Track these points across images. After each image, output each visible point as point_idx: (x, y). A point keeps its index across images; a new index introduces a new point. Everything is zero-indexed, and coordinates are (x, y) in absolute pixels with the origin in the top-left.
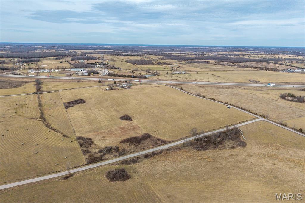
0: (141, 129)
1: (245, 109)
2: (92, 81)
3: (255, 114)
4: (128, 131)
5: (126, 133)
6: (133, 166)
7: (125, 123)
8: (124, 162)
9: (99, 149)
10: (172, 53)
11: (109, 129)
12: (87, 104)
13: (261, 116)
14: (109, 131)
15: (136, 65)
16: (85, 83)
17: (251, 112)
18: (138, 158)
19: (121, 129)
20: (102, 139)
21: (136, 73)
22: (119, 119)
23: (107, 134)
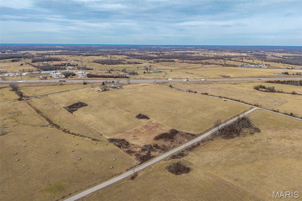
0: (164, 126)
1: (239, 101)
2: (75, 83)
3: (249, 104)
4: (153, 128)
5: (153, 131)
6: (184, 159)
7: (144, 121)
8: (173, 157)
9: (140, 148)
10: (132, 52)
11: (134, 129)
12: (90, 106)
13: (255, 105)
14: (135, 130)
15: (105, 64)
16: (68, 85)
17: (245, 103)
18: (182, 151)
19: (145, 127)
20: (135, 139)
21: (114, 73)
22: (136, 119)
23: (136, 133)
